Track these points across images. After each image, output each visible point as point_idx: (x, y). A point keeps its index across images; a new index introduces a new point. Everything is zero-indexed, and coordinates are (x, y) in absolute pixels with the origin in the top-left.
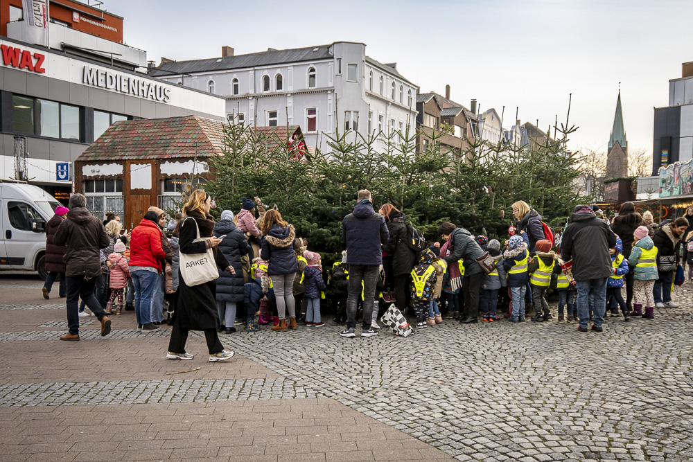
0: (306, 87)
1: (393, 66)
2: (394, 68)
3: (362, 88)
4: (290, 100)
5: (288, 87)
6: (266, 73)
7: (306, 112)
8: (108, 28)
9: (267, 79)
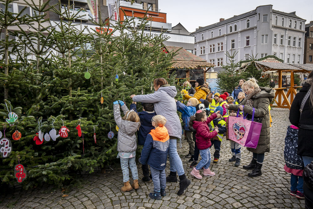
0: (246, 28)
1: (294, 13)
2: (294, 14)
3: (270, 24)
4: (239, 34)
5: (239, 29)
6: (231, 25)
7: (245, 38)
8: (160, 18)
9: (231, 27)
